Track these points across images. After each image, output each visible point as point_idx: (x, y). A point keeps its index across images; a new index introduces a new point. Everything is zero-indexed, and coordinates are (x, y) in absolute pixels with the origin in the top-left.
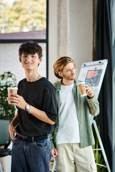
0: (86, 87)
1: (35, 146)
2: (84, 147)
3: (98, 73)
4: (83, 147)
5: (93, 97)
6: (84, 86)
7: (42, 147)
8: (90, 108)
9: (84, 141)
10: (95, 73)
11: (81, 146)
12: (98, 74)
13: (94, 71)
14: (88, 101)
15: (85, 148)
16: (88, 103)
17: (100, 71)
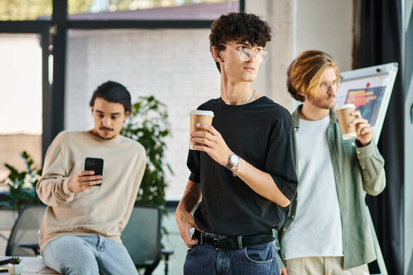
0: (357, 116)
1: (244, 258)
2: (352, 267)
3: (374, 95)
4: (350, 267)
5: (370, 142)
6: (353, 114)
7: (261, 260)
8: (364, 172)
9: (350, 251)
10: (366, 96)
11: (345, 266)
12: (374, 98)
13: (364, 92)
14: (358, 153)
15: (354, 269)
16: (359, 157)
17: (379, 91)
